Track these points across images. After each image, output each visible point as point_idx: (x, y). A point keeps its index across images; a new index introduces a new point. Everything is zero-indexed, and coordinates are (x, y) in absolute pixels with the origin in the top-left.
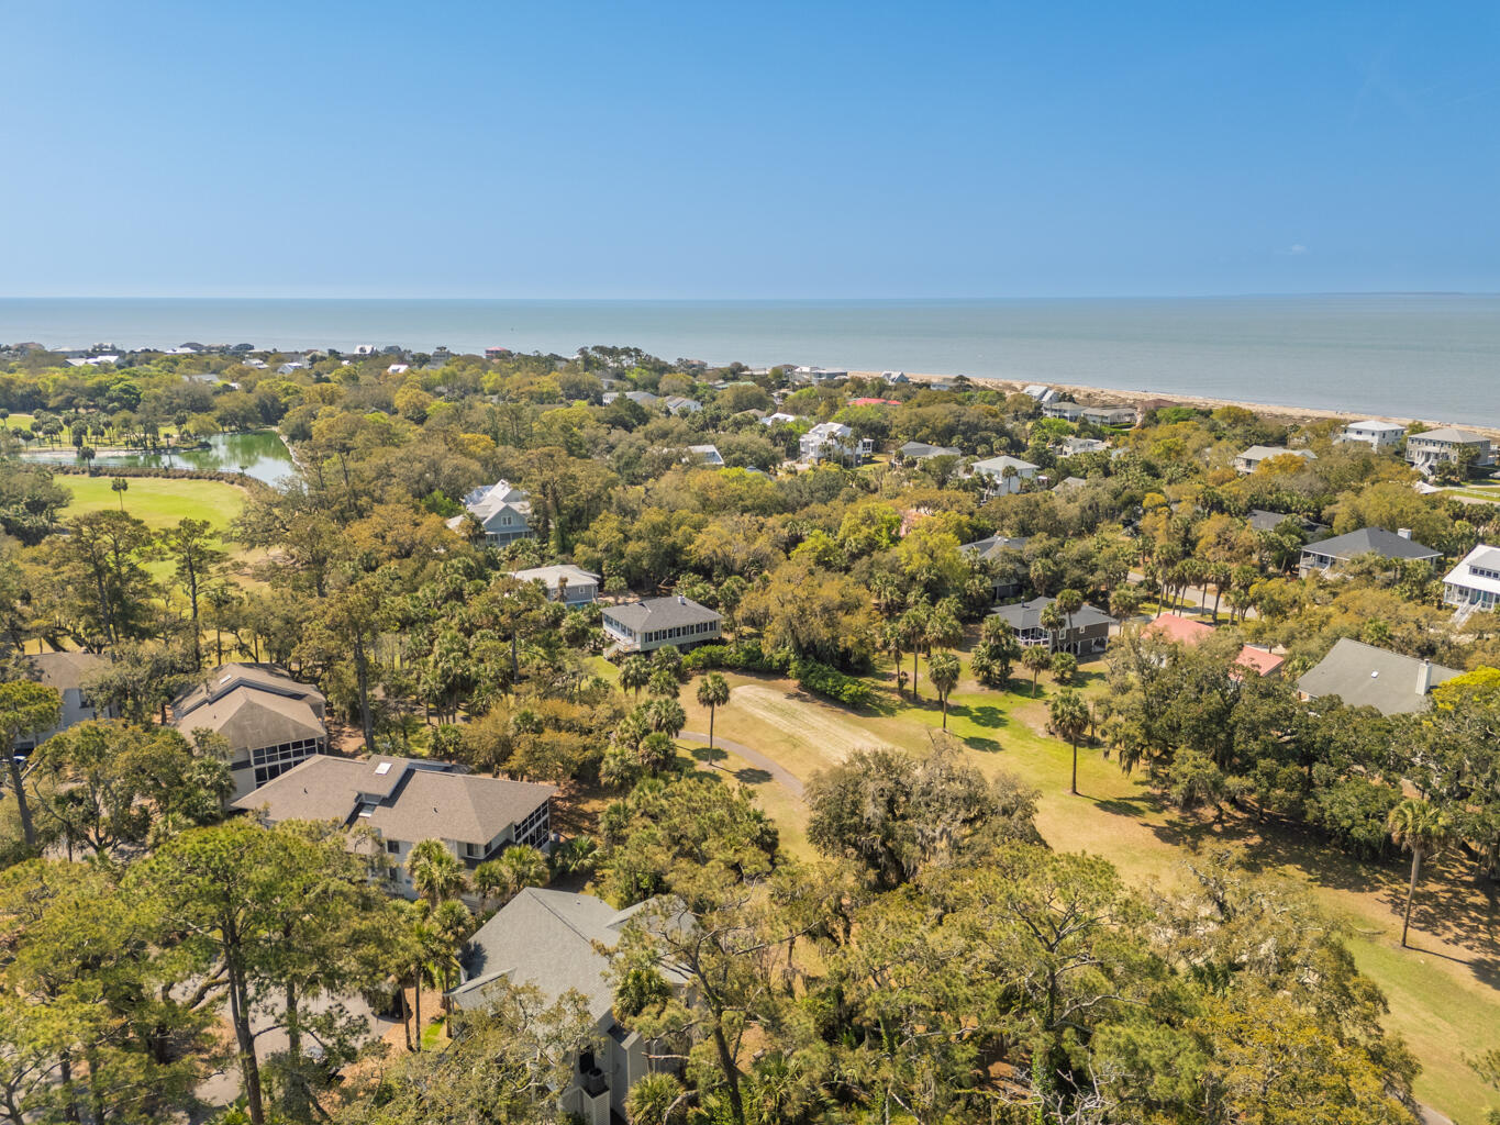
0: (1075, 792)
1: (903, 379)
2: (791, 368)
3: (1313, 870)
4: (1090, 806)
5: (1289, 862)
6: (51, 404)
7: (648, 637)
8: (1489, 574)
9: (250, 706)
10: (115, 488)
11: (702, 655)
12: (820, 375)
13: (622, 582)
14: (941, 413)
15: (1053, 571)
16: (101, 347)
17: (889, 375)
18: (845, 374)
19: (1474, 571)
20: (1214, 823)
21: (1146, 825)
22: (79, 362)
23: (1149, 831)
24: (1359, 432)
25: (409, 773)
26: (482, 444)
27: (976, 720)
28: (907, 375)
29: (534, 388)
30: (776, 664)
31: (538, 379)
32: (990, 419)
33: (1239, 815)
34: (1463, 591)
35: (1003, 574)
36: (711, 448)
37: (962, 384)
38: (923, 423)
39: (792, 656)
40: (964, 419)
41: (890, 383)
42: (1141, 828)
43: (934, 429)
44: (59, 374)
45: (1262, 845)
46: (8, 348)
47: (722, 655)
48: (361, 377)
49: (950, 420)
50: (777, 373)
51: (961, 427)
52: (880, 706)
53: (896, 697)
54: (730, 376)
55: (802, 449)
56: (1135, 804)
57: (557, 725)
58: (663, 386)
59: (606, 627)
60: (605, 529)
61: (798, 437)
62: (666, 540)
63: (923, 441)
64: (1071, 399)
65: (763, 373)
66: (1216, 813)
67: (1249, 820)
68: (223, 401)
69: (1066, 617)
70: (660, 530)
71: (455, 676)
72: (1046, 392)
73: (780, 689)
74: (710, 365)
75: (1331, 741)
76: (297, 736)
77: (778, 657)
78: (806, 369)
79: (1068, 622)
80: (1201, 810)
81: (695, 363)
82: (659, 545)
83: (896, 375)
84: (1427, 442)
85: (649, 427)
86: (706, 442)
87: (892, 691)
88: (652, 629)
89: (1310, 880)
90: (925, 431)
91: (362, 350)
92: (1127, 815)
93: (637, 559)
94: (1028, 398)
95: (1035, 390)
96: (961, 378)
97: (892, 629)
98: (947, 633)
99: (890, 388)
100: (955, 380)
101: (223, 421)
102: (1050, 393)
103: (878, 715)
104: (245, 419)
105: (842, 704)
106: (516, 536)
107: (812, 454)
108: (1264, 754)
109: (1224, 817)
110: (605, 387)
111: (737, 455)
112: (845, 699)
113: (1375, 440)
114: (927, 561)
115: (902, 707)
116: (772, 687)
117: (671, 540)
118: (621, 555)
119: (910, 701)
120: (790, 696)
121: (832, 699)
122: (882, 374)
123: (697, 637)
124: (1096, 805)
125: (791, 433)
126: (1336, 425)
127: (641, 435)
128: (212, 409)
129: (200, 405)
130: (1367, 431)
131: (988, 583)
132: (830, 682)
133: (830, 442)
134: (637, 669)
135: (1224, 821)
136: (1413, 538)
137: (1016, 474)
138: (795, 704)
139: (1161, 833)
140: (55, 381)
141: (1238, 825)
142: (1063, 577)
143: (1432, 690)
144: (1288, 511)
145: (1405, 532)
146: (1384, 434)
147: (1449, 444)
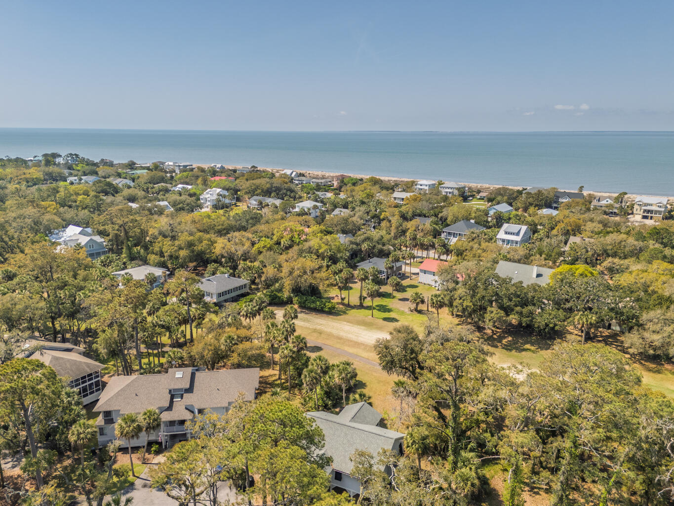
2: (163, 163)
7: (219, 295)
8: (511, 234)
12: (179, 166)
14: (263, 183)
18: (192, 165)
19: (506, 233)
20: (493, 335)
24: (421, 185)
25: (193, 375)
26: (53, 207)
27: (380, 311)
28: (223, 166)
30: (285, 299)
33: (498, 330)
34: (503, 241)
36: (166, 203)
37: (255, 169)
38: (257, 188)
39: (292, 295)
40: (274, 185)
41: (218, 170)
43: (263, 190)
50: (156, 165)
51: (274, 189)
53: (342, 306)
55: (202, 201)
58: (101, 173)
61: (198, 195)
63: (258, 195)
64: (303, 175)
70: (191, 243)
72: (292, 173)
74: (115, 162)
75: (534, 297)
81: (106, 161)
83: (219, 166)
84: (446, 188)
86: (163, 200)
87: (337, 304)
88: (221, 291)
90: (259, 191)
93: (186, 258)
94: (286, 175)
95: (288, 172)
96: (253, 167)
97: (339, 277)
99: (218, 172)
100: (251, 168)
102: (294, 173)
105: (323, 313)
106: (104, 253)
107: (209, 203)
108: (516, 306)
111: (181, 205)
112: (327, 310)
113: (427, 188)
115: (346, 310)
118: (178, 258)
119: (347, 307)
121: (319, 311)
123: (233, 294)
125: (193, 194)
126: (413, 183)
130: (424, 185)
132: (318, 303)
133: (218, 198)
136: (476, 223)
138: (304, 316)
143: (539, 275)
144: (425, 216)
145: (472, 221)
146: (430, 185)
147: (454, 188)
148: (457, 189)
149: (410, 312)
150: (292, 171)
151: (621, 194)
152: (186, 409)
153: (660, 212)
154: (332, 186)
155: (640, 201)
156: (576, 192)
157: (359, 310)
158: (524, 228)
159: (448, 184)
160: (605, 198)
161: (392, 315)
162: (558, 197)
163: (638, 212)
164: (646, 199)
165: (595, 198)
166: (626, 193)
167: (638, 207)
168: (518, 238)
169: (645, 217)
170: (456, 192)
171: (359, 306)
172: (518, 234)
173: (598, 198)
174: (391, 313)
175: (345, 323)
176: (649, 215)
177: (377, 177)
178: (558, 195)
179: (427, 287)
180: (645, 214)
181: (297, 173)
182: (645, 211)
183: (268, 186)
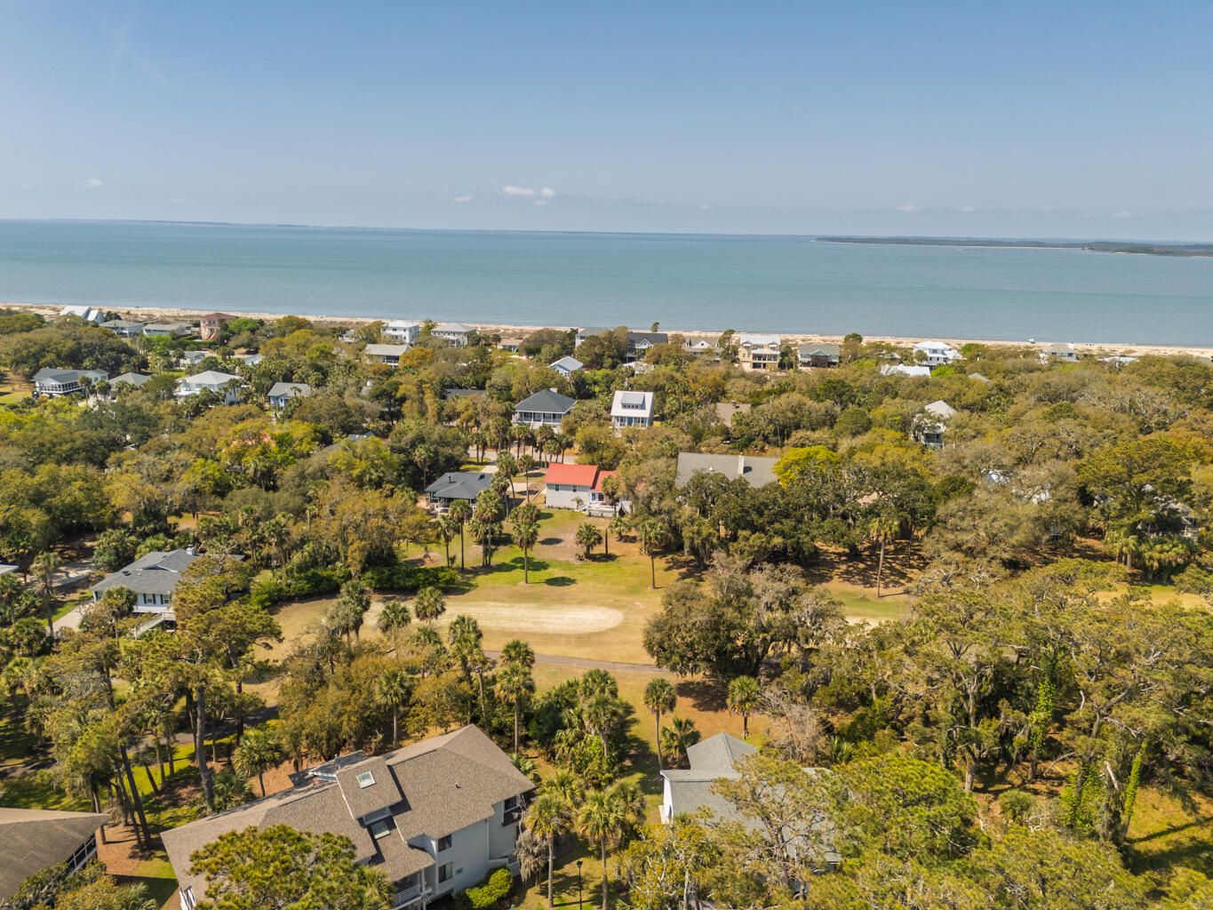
8: (632, 407)
19: (625, 406)
24: (395, 330)
25: (391, 770)
34: (622, 419)
64: (118, 317)
72: (89, 312)
84: (443, 333)
95: (77, 311)
102: (94, 314)
113: (409, 334)
143: (747, 469)
144: (460, 388)
145: (554, 390)
146: (410, 329)
147: (459, 333)
148: (466, 334)
149: (581, 563)
150: (86, 308)
151: (726, 333)
152: (412, 846)
153: (775, 357)
154: (196, 338)
155: (747, 343)
156: (650, 332)
157: (490, 575)
158: (649, 396)
159: (442, 326)
160: (699, 338)
161: (556, 572)
162: (632, 342)
163: (746, 358)
164: (756, 339)
165: (684, 341)
166: (732, 332)
167: (745, 351)
168: (646, 414)
169: (755, 366)
170: (465, 340)
171: (483, 566)
172: (643, 407)
173: (688, 341)
174: (550, 570)
175: (492, 604)
176: (762, 362)
177: (300, 317)
178: (632, 338)
179: (566, 512)
180: (757, 361)
181: (100, 312)
182: (755, 356)
183: (70, 344)
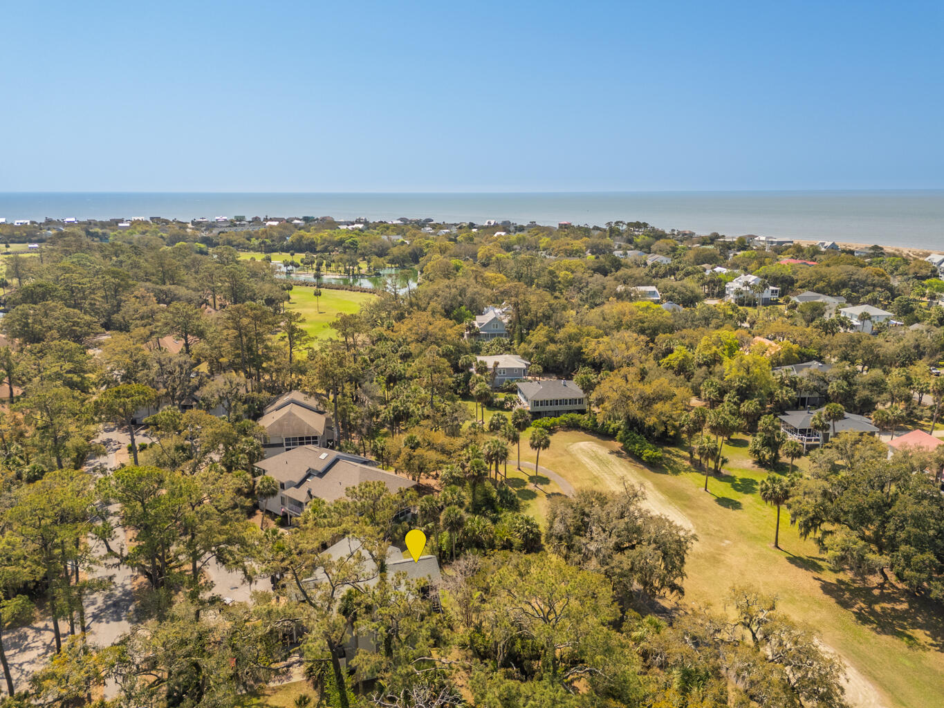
0: (777, 546)
1: (834, 247)
2: (752, 237)
3: (939, 638)
4: (782, 558)
5: (921, 627)
6: (318, 249)
7: (536, 403)
9: (290, 414)
10: (316, 294)
11: (565, 419)
12: (772, 242)
13: (540, 369)
14: (837, 272)
15: (845, 390)
16: (360, 219)
17: (823, 244)
18: (792, 242)
20: (876, 588)
21: (819, 579)
22: (345, 227)
23: (818, 584)
25: (336, 460)
26: (499, 280)
27: (735, 487)
28: (836, 243)
29: (569, 247)
30: (611, 430)
31: (573, 242)
32: (876, 278)
33: (900, 586)
35: (807, 389)
36: (653, 288)
37: (877, 252)
38: (821, 279)
39: (622, 427)
40: (855, 277)
41: (823, 249)
42: (812, 580)
43: (829, 282)
44: (326, 234)
45: (906, 611)
46: (317, 219)
47: (579, 420)
48: (475, 238)
49: (844, 277)
50: (741, 240)
51: (852, 282)
52: (671, 468)
53: (687, 463)
54: (709, 241)
55: (727, 292)
56: (820, 563)
57: (431, 446)
58: (653, 248)
59: (519, 394)
60: (539, 335)
61: (726, 283)
62: (575, 345)
63: (818, 291)
65: (731, 240)
66: (881, 581)
67: (907, 591)
68: (395, 251)
69: (831, 423)
70: (571, 338)
71: (400, 411)
73: (607, 446)
76: (308, 433)
77: (613, 426)
78: (763, 238)
79: (832, 427)
80: (870, 577)
81: (687, 232)
82: (569, 348)
83: (828, 244)
85: (619, 273)
86: (653, 285)
87: (684, 458)
88: (539, 399)
89: (932, 645)
90: (821, 284)
91: (489, 223)
92: (806, 569)
93: (554, 355)
94: (927, 265)
96: (877, 247)
98: (719, 424)
99: (821, 253)
100: (871, 248)
101: (392, 262)
103: (666, 473)
104: (404, 261)
105: (642, 462)
107: (732, 296)
109: (886, 586)
110: (616, 247)
111: (669, 293)
112: (644, 459)
114: (742, 373)
115: (687, 470)
116: (603, 445)
117: (578, 345)
118: (543, 351)
119: (695, 467)
120: (612, 452)
121: (636, 457)
122: (818, 242)
123: (569, 407)
124: (788, 559)
125: (720, 281)
127: (612, 278)
128: (387, 255)
129: (382, 253)
131: (793, 394)
132: (637, 446)
133: (744, 289)
134: (498, 420)
135: (885, 588)
137: (870, 318)
138: (613, 458)
139: (827, 588)
140: (321, 237)
141: (894, 593)
142: (855, 395)
171: (714, 471)
